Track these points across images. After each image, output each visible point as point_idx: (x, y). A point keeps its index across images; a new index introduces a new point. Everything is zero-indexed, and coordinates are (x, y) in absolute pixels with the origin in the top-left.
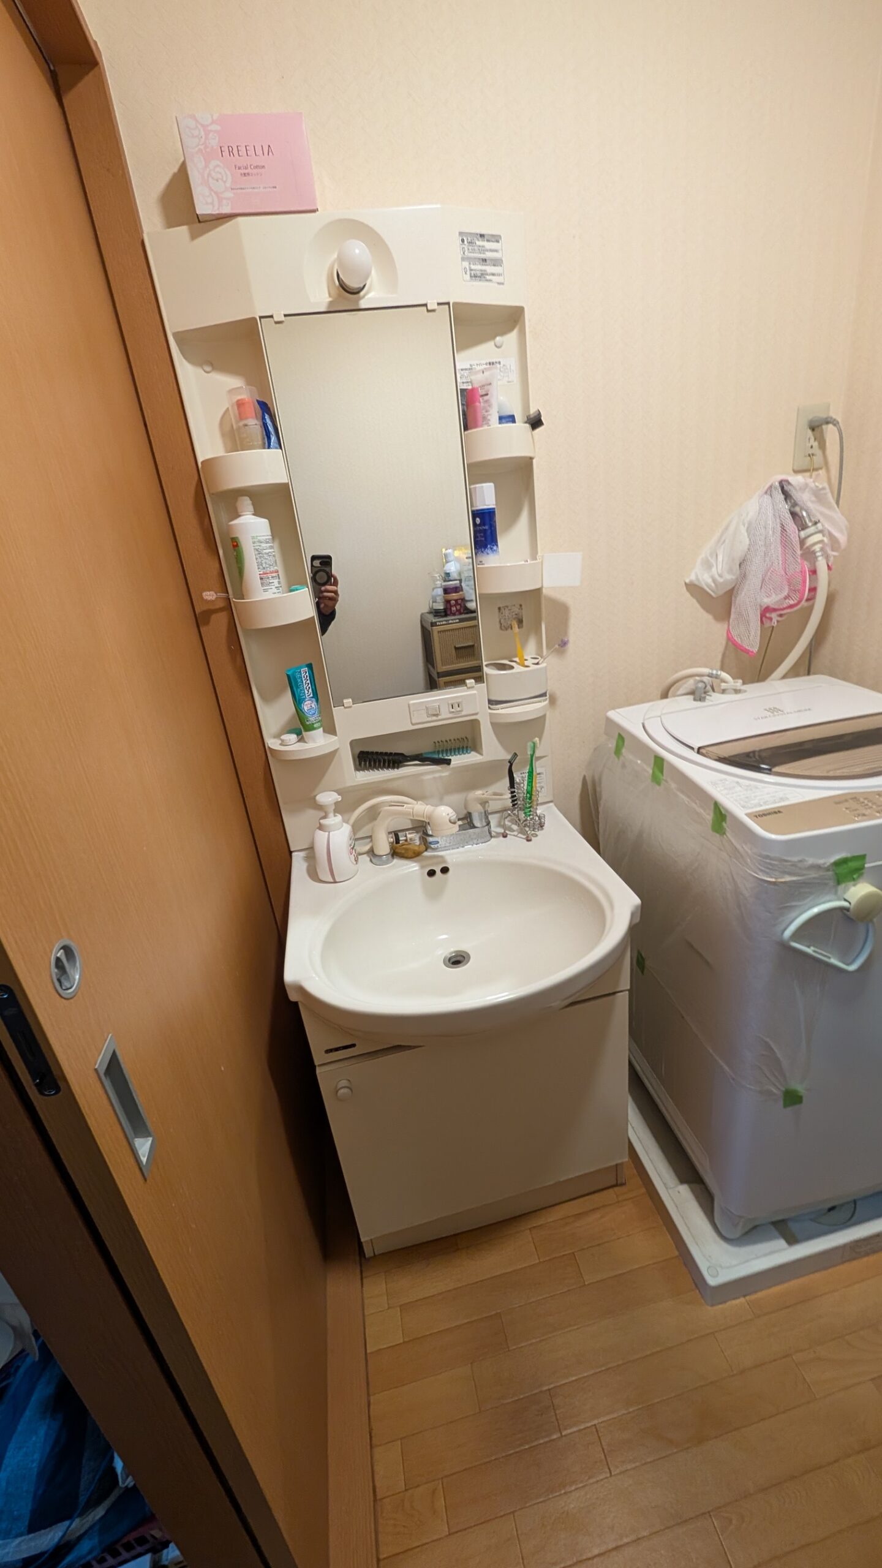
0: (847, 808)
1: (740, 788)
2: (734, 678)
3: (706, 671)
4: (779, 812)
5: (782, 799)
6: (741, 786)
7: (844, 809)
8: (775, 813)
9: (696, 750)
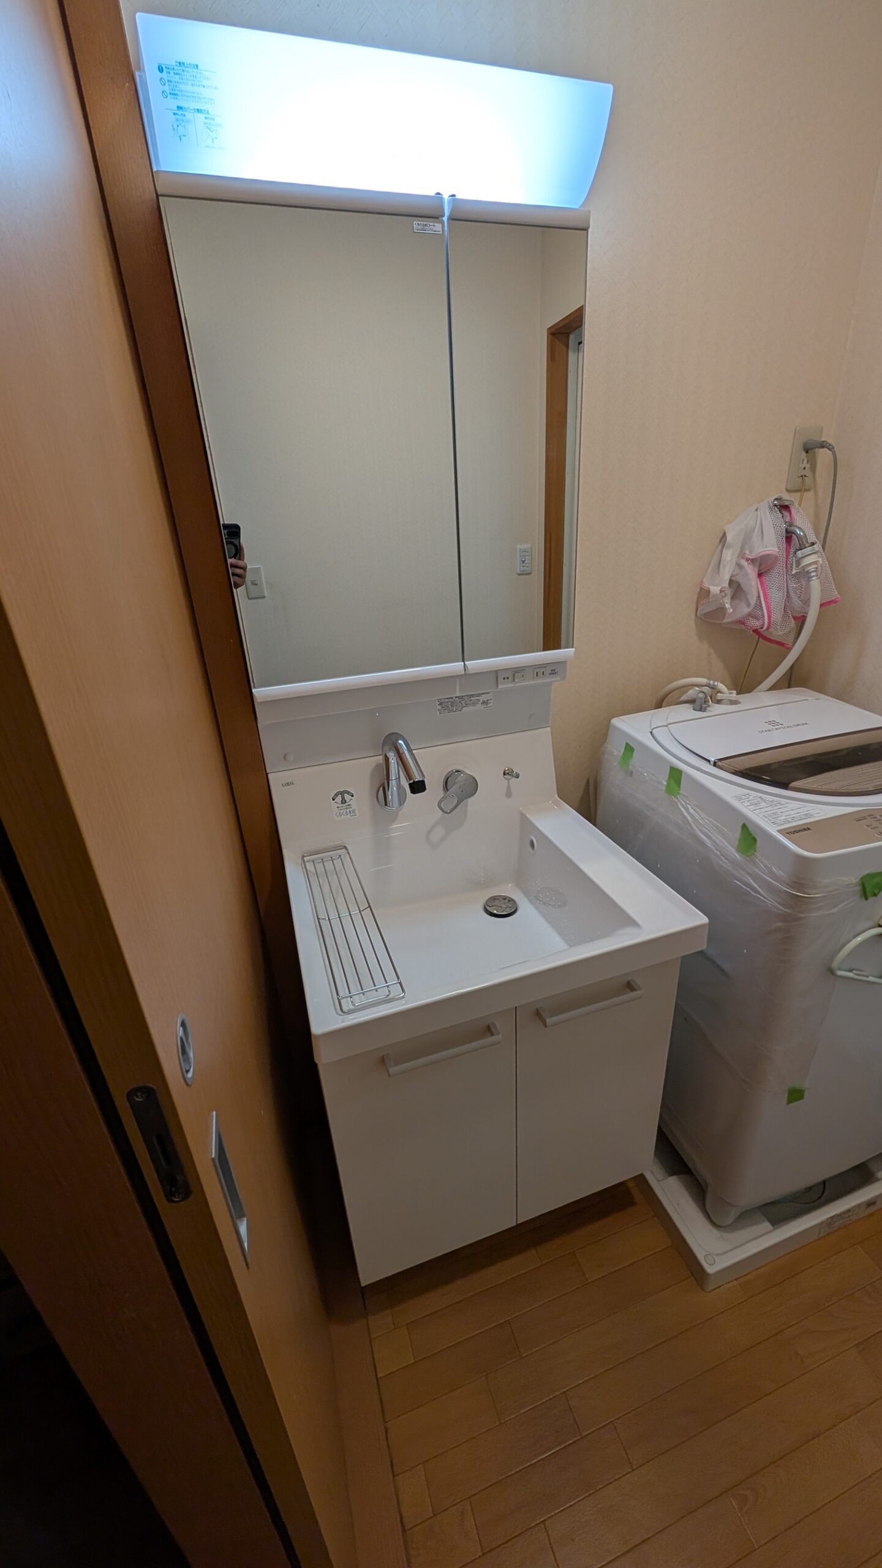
0: (868, 826)
1: (765, 804)
2: (729, 689)
3: (704, 681)
4: (809, 829)
5: (807, 816)
6: (765, 802)
7: (866, 827)
8: (805, 830)
9: (712, 763)
